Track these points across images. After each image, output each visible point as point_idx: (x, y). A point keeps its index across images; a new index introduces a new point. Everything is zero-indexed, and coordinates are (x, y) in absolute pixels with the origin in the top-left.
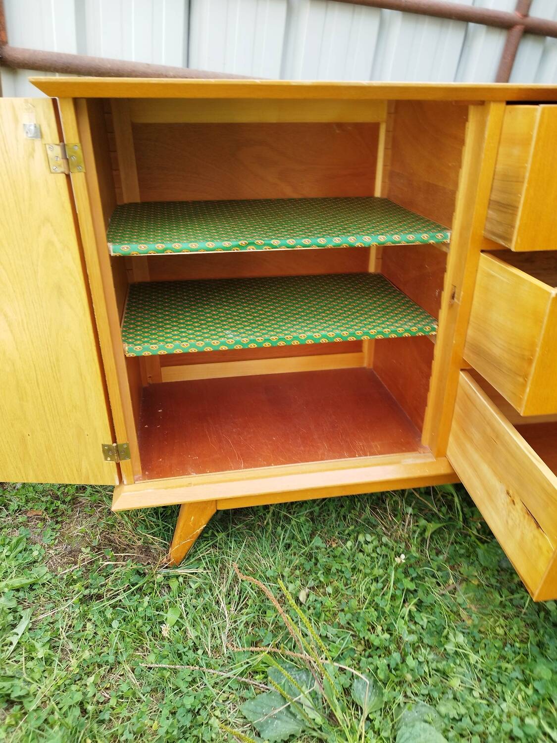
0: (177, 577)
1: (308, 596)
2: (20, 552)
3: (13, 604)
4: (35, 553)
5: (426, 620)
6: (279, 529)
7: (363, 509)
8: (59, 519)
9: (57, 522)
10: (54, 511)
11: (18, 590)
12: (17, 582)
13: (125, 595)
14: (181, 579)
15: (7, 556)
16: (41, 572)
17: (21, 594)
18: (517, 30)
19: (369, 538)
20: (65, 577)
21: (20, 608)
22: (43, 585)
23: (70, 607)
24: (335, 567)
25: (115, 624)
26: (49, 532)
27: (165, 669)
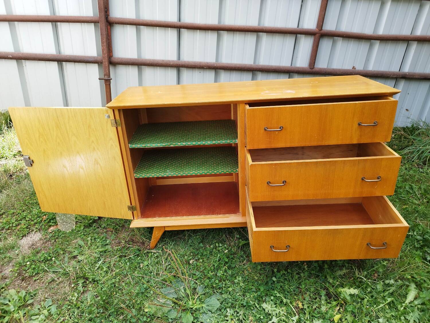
0: (152, 253)
1: (193, 262)
2: (103, 241)
3: (99, 256)
4: (108, 242)
5: (230, 272)
6: (190, 239)
7: (222, 236)
8: (117, 232)
9: (116, 233)
10: (116, 229)
11: (101, 252)
12: (101, 250)
13: (133, 256)
14: (153, 253)
15: (99, 242)
16: (109, 247)
17: (102, 253)
18: (317, 35)
19: (221, 245)
20: (116, 249)
21: (101, 257)
22: (109, 251)
23: (116, 258)
24: (205, 253)
25: (128, 264)
26: (113, 235)
27: (140, 276)
